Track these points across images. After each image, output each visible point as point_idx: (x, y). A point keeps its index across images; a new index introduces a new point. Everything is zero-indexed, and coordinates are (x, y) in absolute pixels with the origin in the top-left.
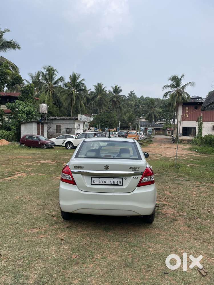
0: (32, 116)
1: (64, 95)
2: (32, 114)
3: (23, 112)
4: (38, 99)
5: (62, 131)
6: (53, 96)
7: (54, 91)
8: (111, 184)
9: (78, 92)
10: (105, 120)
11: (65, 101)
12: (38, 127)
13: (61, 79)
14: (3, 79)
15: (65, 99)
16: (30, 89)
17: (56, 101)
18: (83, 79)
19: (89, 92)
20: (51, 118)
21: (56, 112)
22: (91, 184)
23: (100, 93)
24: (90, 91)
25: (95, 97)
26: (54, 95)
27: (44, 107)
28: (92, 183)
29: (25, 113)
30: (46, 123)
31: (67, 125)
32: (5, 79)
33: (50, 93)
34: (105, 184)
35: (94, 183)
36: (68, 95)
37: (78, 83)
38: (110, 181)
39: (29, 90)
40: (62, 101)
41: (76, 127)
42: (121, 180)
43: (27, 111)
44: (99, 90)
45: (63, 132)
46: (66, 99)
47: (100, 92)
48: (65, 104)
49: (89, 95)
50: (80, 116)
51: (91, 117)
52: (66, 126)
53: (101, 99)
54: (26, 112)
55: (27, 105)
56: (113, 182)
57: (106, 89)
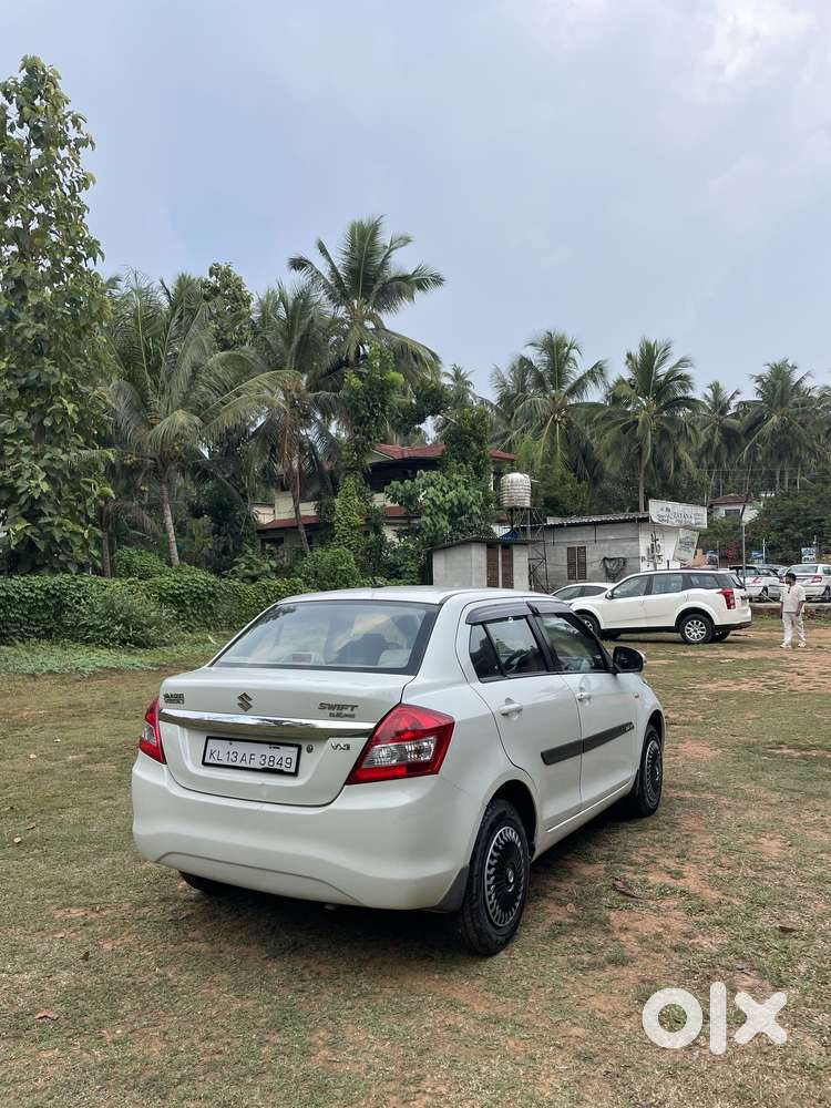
0: (470, 519)
1: (607, 429)
2: (470, 511)
3: (440, 509)
4: (512, 456)
5: (590, 569)
6: (569, 441)
7: (569, 424)
8: (261, 767)
9: (665, 414)
10: (807, 515)
11: (608, 454)
12: (489, 560)
13: (596, 373)
14: (376, 406)
15: (609, 445)
16: (473, 426)
17: (580, 457)
18: (681, 361)
19: (733, 403)
20: (550, 521)
21: (575, 498)
22: (204, 763)
23: (783, 403)
24: (739, 399)
25: (759, 421)
26: (570, 437)
27: (518, 485)
28: (207, 760)
29: (444, 511)
30: (525, 544)
31: (607, 545)
32: (384, 404)
33: (553, 431)
34: (243, 764)
35: (212, 761)
36: (625, 430)
37: (662, 378)
38: (259, 754)
39: (469, 428)
40: (599, 454)
41: (643, 553)
42: (292, 752)
43: (453, 504)
44: (775, 390)
45: (595, 573)
46: (617, 445)
47: (782, 397)
48: (612, 466)
49: (736, 415)
50: (657, 509)
51: (748, 507)
52: (603, 550)
53: (785, 427)
54: (448, 506)
55: (452, 485)
56: (267, 760)
57: (808, 384)
